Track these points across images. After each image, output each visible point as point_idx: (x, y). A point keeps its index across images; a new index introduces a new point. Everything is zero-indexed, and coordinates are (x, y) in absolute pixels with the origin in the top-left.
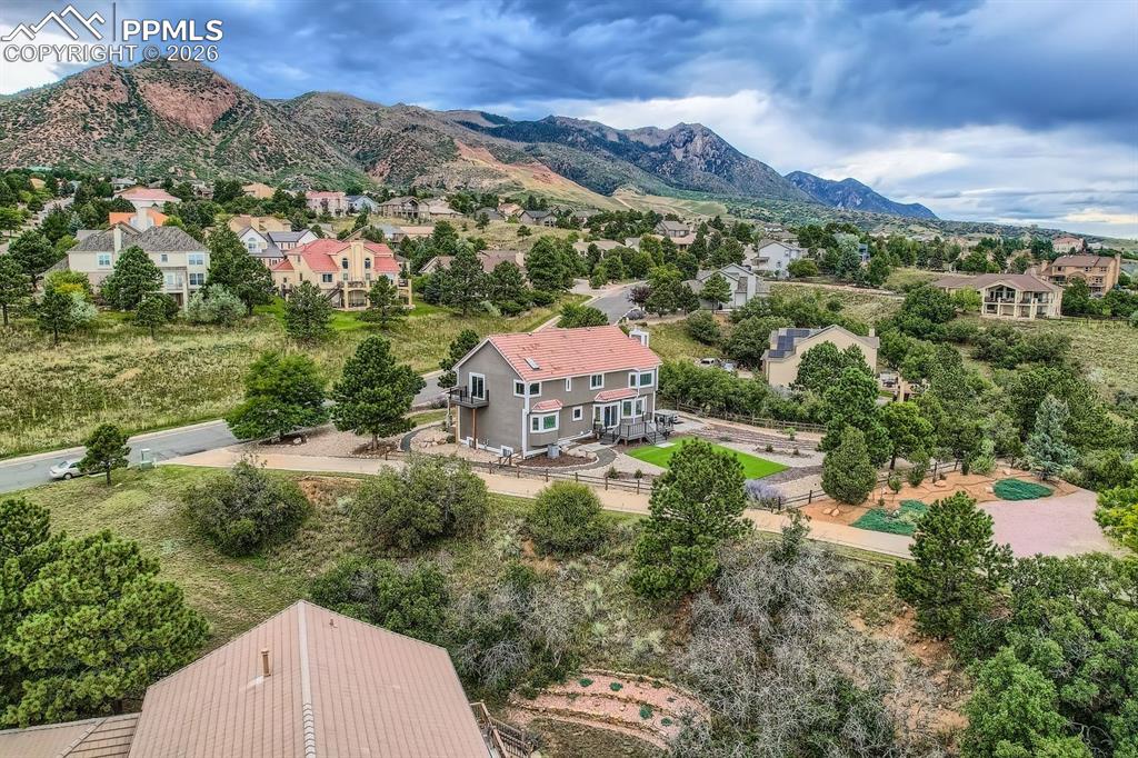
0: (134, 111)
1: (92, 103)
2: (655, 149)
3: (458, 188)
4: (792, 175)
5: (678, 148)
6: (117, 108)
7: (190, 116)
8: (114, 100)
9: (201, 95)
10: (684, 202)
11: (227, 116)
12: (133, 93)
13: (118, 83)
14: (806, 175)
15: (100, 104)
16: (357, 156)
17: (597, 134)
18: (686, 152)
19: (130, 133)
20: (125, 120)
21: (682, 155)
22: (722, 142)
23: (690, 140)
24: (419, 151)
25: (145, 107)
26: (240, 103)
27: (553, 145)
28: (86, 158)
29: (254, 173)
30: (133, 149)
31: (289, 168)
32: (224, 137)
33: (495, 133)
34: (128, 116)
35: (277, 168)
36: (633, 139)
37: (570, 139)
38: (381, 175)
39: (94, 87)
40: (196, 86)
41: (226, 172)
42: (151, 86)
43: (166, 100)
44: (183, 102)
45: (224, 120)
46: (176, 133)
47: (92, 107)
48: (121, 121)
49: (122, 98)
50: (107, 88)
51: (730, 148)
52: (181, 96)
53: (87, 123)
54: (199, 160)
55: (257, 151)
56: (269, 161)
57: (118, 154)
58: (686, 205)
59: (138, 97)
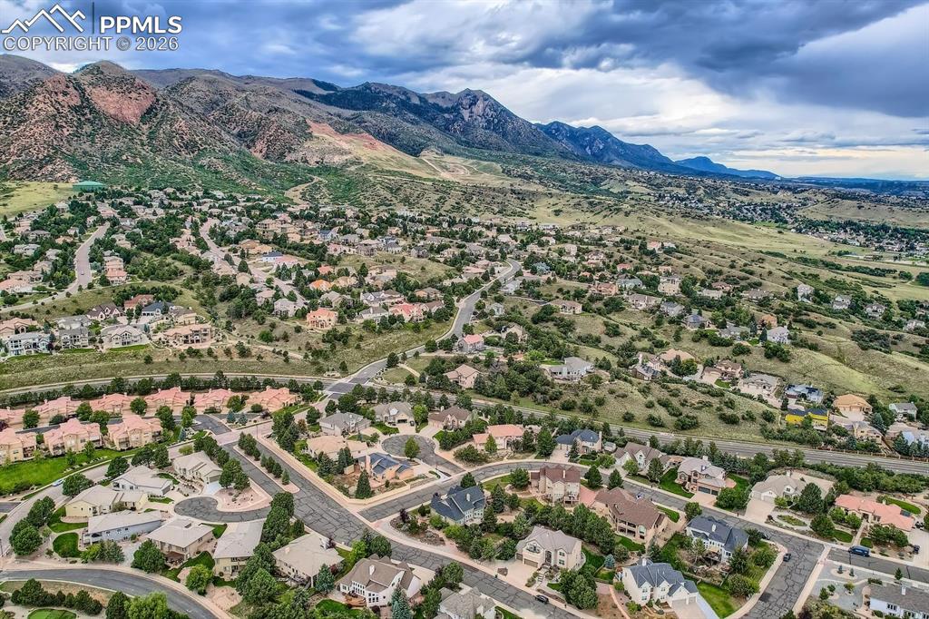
0: (87, 111)
1: (57, 106)
2: (447, 110)
3: (317, 163)
4: (552, 124)
5: (466, 109)
6: (75, 109)
7: (124, 112)
8: (72, 103)
9: (130, 95)
10: (471, 161)
11: (149, 111)
12: (84, 96)
13: (71, 90)
14: (563, 125)
15: (63, 107)
16: (239, 135)
17: (403, 97)
18: (471, 112)
19: (87, 128)
20: (83, 119)
21: (468, 115)
22: (498, 104)
23: (473, 103)
24: (287, 135)
25: (94, 108)
26: (158, 100)
27: (373, 112)
28: (64, 150)
29: (178, 157)
30: (93, 141)
31: (202, 153)
32: (151, 128)
33: (326, 100)
34: (83, 115)
35: (193, 153)
36: (431, 101)
37: (384, 104)
38: (261, 152)
39: (56, 93)
40: (125, 88)
41: (160, 157)
42: (94, 90)
43: (107, 100)
44: (118, 102)
45: (149, 114)
46: (119, 127)
47: (57, 109)
48: (79, 119)
49: (76, 101)
50: (65, 94)
51: (504, 110)
52: (116, 97)
53: (57, 122)
54: (139, 147)
55: (177, 140)
56: (187, 148)
57: (84, 146)
58: (473, 164)
59: (87, 100)
